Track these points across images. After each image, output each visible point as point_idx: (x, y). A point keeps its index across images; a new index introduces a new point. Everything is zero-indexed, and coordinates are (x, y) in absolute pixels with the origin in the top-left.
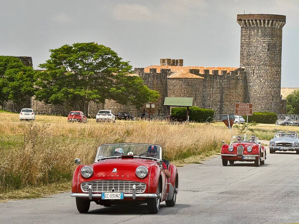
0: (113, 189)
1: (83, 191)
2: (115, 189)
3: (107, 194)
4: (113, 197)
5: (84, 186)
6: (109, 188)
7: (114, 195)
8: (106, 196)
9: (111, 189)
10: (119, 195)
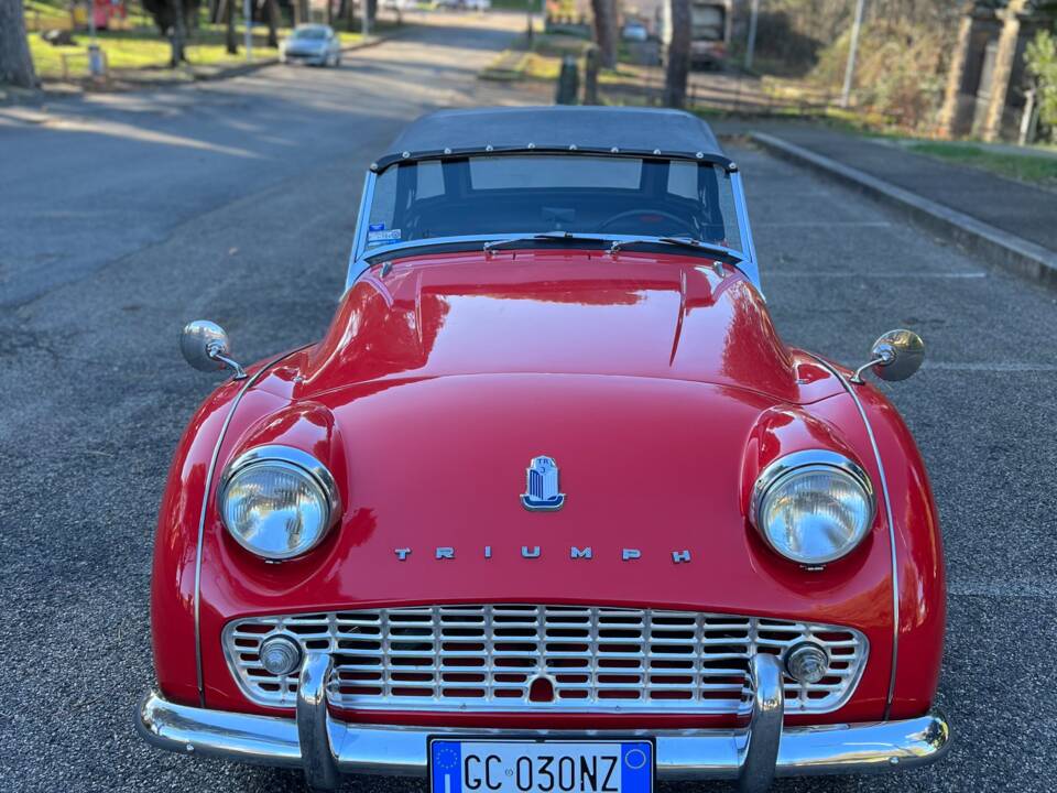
0: (541, 671)
1: (251, 688)
2: (560, 678)
3: (482, 749)
4: (545, 780)
5: (255, 650)
6: (499, 662)
7: (553, 768)
8: (477, 771)
9: (522, 678)
10: (602, 767)
